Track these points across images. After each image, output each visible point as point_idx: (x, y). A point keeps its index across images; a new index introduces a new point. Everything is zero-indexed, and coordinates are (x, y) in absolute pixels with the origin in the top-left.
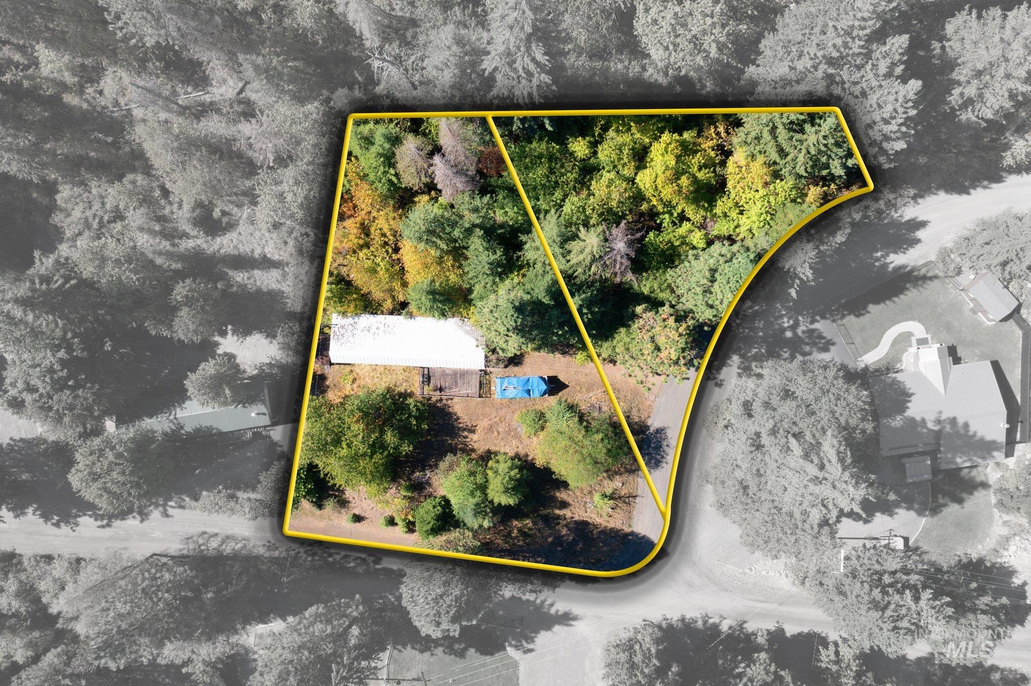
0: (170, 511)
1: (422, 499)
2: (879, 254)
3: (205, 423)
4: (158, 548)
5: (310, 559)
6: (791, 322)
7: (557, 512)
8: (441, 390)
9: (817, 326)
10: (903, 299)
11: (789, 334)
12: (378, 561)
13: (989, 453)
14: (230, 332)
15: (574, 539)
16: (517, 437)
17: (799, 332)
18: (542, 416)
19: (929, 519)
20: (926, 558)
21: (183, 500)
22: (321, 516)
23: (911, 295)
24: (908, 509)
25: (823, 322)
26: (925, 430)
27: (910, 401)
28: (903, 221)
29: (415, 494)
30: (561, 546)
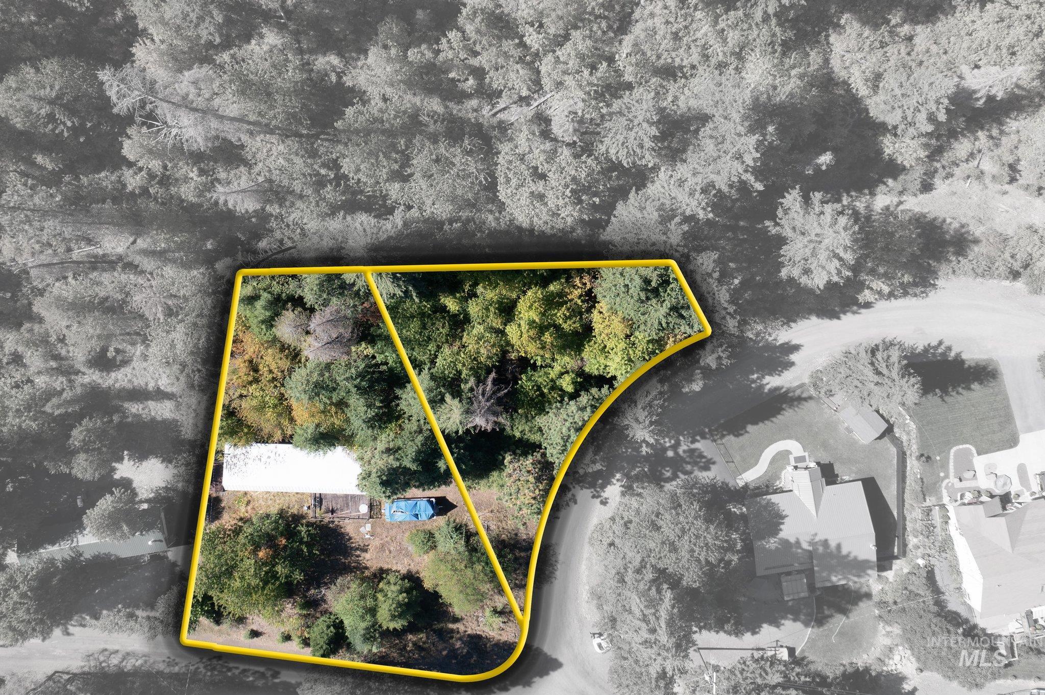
0: (71, 629)
1: (318, 615)
2: (755, 376)
3: (104, 551)
4: (60, 666)
5: (209, 674)
6: (673, 442)
7: (451, 626)
8: (333, 512)
9: (697, 445)
10: (780, 419)
11: (670, 454)
12: (276, 675)
13: (864, 571)
14: (126, 458)
15: (468, 652)
16: (408, 555)
17: (680, 451)
18: (431, 535)
19: (816, 630)
20: (812, 667)
21: (84, 619)
22: (220, 631)
23: (788, 415)
24: (795, 620)
25: (702, 441)
26: (799, 551)
27: (783, 523)
28: (778, 344)
29: (312, 611)
30: (456, 658)
